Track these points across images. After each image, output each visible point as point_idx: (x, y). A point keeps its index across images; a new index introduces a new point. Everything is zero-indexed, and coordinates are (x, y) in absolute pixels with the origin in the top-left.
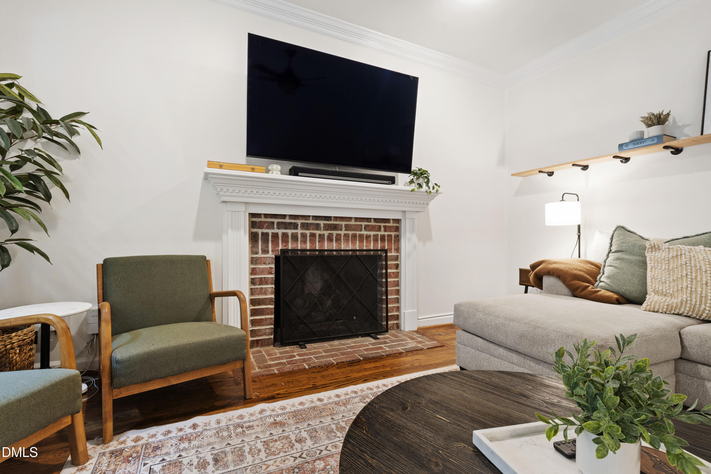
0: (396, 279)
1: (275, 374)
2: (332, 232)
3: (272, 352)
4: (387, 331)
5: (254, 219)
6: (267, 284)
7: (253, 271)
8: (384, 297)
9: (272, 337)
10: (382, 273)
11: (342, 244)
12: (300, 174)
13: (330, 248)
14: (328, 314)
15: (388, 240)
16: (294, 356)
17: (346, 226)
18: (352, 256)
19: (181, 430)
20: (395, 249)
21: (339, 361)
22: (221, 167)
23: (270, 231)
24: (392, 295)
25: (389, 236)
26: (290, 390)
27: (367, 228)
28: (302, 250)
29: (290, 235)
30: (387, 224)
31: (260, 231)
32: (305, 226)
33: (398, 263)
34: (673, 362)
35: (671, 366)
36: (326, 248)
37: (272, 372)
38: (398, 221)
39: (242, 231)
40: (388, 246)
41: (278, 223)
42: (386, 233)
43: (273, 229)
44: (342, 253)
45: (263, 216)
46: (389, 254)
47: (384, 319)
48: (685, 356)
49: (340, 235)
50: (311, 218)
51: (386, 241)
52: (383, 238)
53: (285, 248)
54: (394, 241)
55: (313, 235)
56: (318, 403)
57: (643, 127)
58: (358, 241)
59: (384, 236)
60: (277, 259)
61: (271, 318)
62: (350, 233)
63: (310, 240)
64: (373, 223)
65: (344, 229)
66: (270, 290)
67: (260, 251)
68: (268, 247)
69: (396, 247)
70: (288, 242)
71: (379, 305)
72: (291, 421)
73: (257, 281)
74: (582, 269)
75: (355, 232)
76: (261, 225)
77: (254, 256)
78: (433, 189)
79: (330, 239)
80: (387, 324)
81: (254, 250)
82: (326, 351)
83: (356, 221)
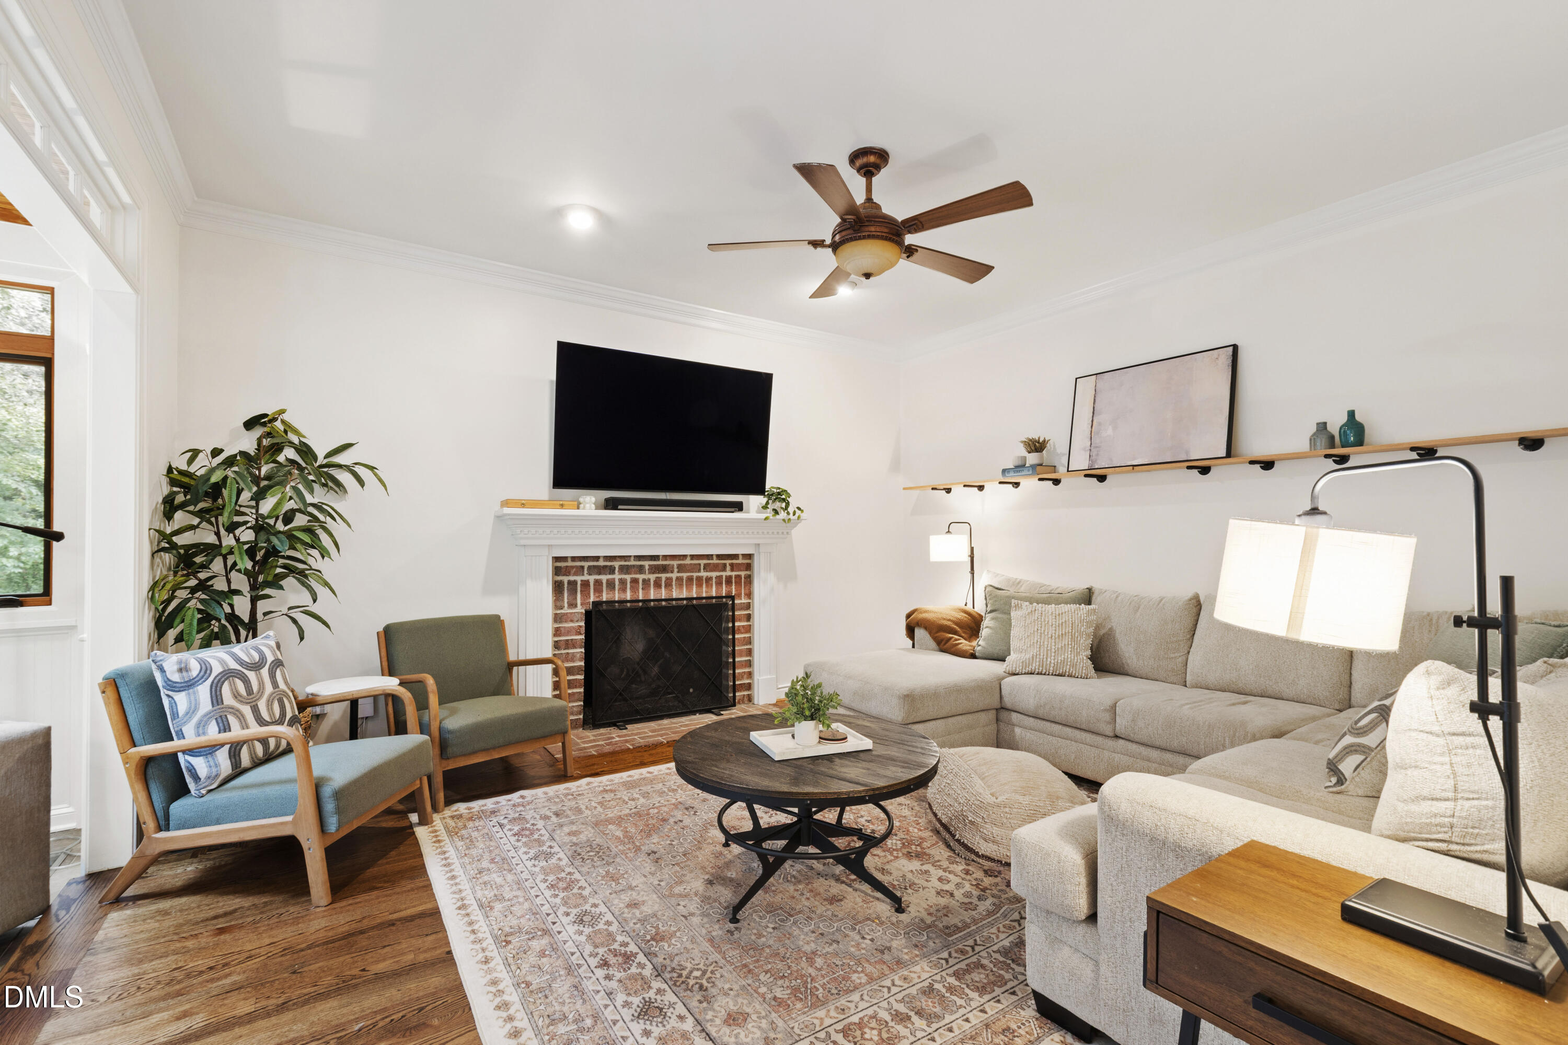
0: (747, 635)
1: (594, 755)
2: (659, 575)
3: (583, 735)
4: (734, 705)
5: (559, 564)
6: (574, 647)
7: (557, 632)
8: (731, 660)
9: (581, 717)
10: (728, 628)
11: (674, 590)
12: (620, 507)
13: (658, 597)
14: (654, 686)
15: (735, 582)
16: (613, 738)
17: (679, 566)
18: (687, 606)
19: (510, 800)
20: (745, 594)
21: (669, 740)
22: (523, 505)
23: (579, 579)
24: (741, 656)
25: (738, 577)
26: (614, 768)
27: (707, 568)
28: (621, 602)
29: (604, 582)
30: (734, 561)
31: (565, 579)
32: (625, 570)
33: (751, 612)
34: (994, 712)
35: (992, 715)
36: (652, 598)
37: (589, 754)
38: (750, 556)
39: (545, 581)
40: (736, 590)
41: (589, 567)
42: (734, 574)
43: (583, 575)
44: (674, 602)
45: (569, 560)
46: (736, 602)
47: (730, 689)
48: (1003, 705)
49: (671, 579)
50: (632, 559)
51: (734, 584)
52: (729, 580)
53: (598, 600)
54: (745, 583)
55: (635, 581)
56: (648, 775)
57: (1022, 451)
58: (694, 586)
59: (730, 577)
60: (588, 614)
61: (580, 693)
62: (685, 575)
63: (631, 587)
64: (715, 561)
65: (676, 570)
66: (578, 655)
67: (566, 605)
68: (576, 598)
69: (747, 592)
70: (602, 591)
71: (724, 671)
72: (621, 788)
73: (562, 645)
74: (952, 618)
75: (692, 574)
76: (567, 571)
77: (559, 612)
78: (794, 514)
79: (658, 584)
80: (734, 696)
81: (559, 604)
82: (653, 731)
83: (692, 559)
